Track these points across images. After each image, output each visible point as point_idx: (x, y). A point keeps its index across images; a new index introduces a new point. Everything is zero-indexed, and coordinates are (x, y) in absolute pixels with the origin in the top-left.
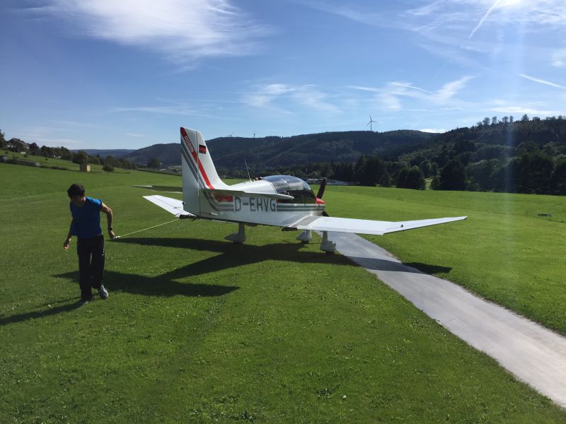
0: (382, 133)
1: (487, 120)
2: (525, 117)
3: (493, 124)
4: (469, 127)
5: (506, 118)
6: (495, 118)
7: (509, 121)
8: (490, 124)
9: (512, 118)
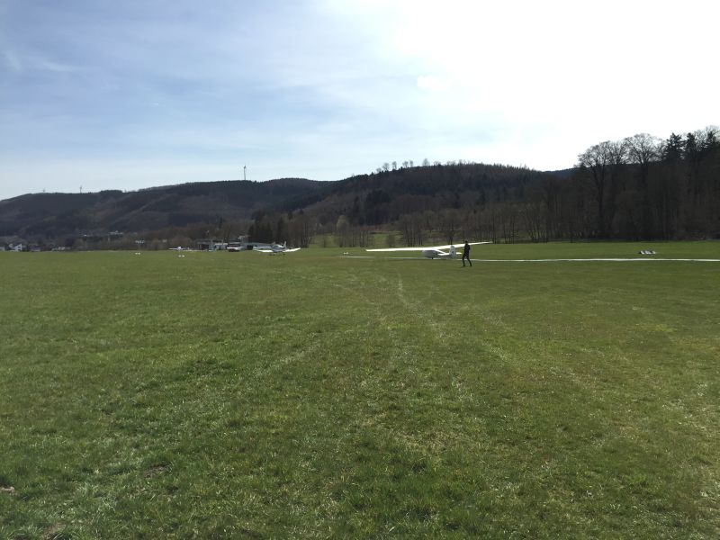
0: (262, 183)
1: (387, 165)
2: (426, 161)
3: (394, 170)
4: (369, 174)
5: (406, 163)
6: (394, 163)
7: (409, 166)
8: (390, 169)
9: (412, 163)
